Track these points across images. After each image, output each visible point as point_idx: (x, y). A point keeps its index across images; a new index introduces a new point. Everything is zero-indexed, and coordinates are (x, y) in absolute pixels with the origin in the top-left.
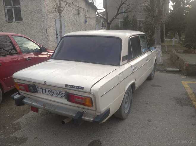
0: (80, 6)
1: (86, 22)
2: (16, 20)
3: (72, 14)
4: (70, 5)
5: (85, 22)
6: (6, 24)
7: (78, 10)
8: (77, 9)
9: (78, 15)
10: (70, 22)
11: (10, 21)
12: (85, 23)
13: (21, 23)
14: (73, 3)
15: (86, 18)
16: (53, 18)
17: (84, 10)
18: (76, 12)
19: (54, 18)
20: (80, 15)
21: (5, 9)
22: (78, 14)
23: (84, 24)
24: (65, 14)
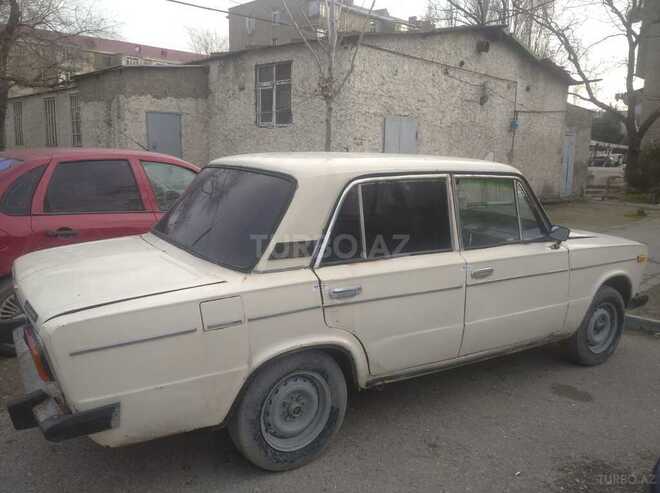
0: (493, 73)
1: (513, 126)
2: (278, 121)
3: (454, 99)
4: (451, 73)
5: (511, 126)
6: (255, 132)
7: (483, 87)
8: (482, 82)
9: (482, 104)
10: (443, 125)
11: (266, 124)
12: (510, 131)
13: (290, 127)
14: (462, 63)
15: (516, 112)
16: (375, 114)
17: (512, 85)
18: (471, 93)
19: (381, 115)
20: (488, 103)
21: (256, 91)
22: (483, 100)
23: (505, 133)
24: (424, 101)
